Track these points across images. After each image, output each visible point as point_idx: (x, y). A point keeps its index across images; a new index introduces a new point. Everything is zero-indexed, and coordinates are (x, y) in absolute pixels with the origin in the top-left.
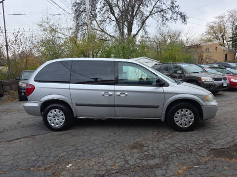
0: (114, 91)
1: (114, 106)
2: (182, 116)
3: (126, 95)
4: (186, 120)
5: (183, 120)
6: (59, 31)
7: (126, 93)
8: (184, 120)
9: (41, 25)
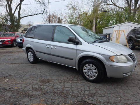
0: (50, 45)
1: (50, 54)
2: (88, 69)
3: (55, 49)
4: (92, 73)
5: (89, 73)
6: (78, 9)
7: (55, 47)
8: (91, 73)
9: (68, 7)
